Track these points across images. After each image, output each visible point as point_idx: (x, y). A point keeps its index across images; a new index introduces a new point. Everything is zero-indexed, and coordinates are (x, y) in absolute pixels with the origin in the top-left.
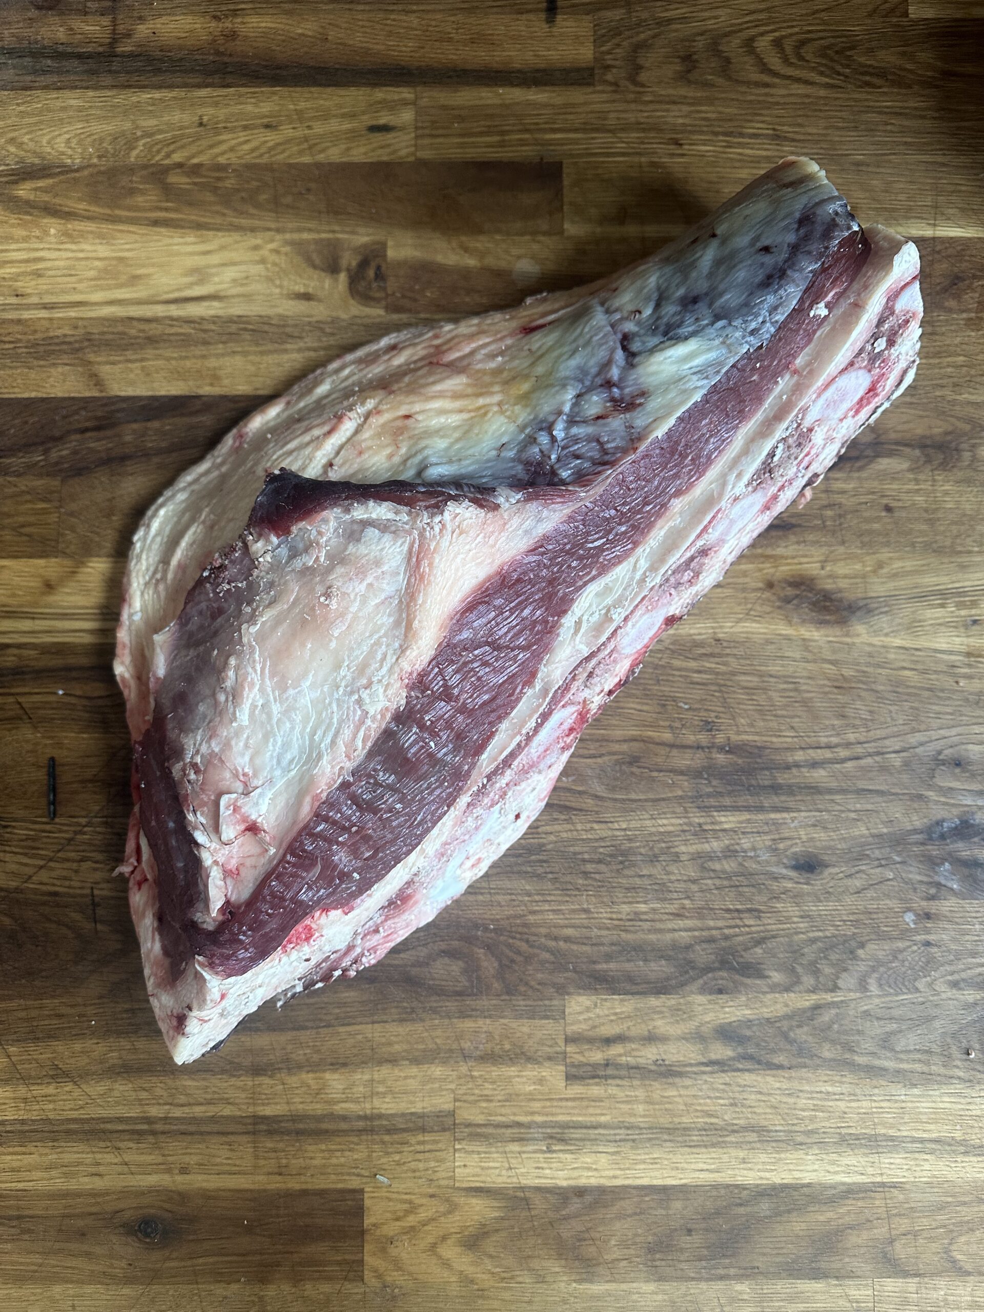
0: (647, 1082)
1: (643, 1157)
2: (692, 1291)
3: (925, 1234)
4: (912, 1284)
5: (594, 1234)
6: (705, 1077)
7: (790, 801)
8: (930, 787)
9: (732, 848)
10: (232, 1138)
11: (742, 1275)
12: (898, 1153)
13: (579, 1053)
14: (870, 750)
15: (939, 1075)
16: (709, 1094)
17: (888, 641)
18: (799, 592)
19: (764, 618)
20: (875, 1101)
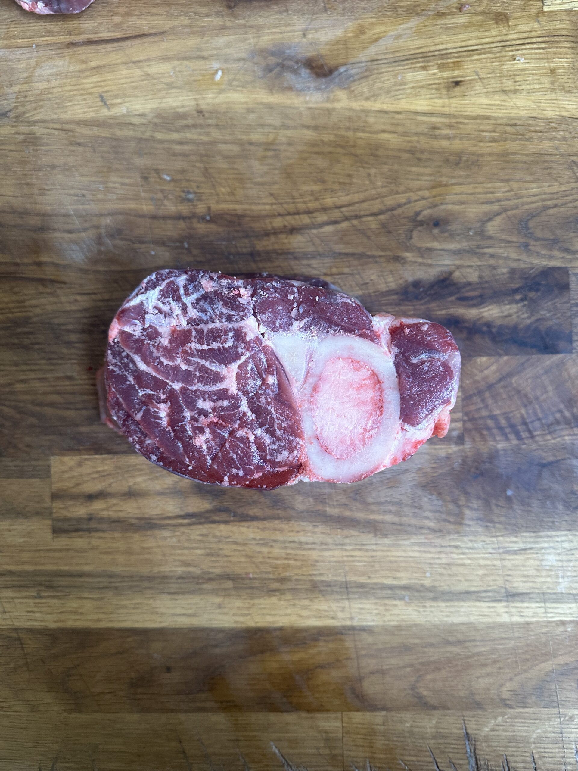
0: (128, 535)
3: (392, 673)
6: (182, 529)
12: (368, 599)
13: (63, 508)
14: (347, 214)
15: (409, 525)
16: (187, 544)
17: (368, 105)
18: (280, 61)
19: (245, 88)
20: (346, 550)
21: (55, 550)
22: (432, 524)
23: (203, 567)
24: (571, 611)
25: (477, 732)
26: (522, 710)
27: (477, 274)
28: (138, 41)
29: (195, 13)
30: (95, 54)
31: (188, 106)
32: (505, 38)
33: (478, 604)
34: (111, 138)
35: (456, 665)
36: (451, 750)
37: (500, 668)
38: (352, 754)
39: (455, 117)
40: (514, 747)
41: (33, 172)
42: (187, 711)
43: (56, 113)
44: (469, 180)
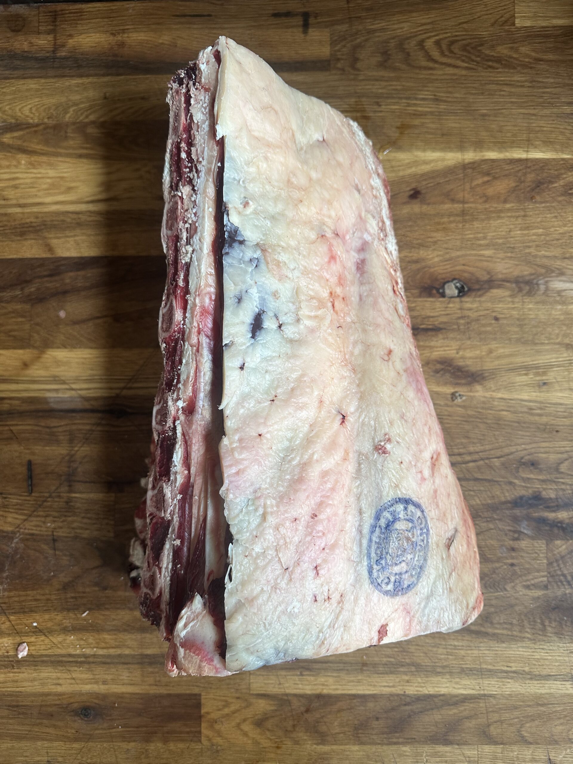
1: (352, 679)
2: (379, 750)
4: (499, 749)
5: (325, 720)
8: (516, 478)
10: (129, 666)
11: (406, 742)
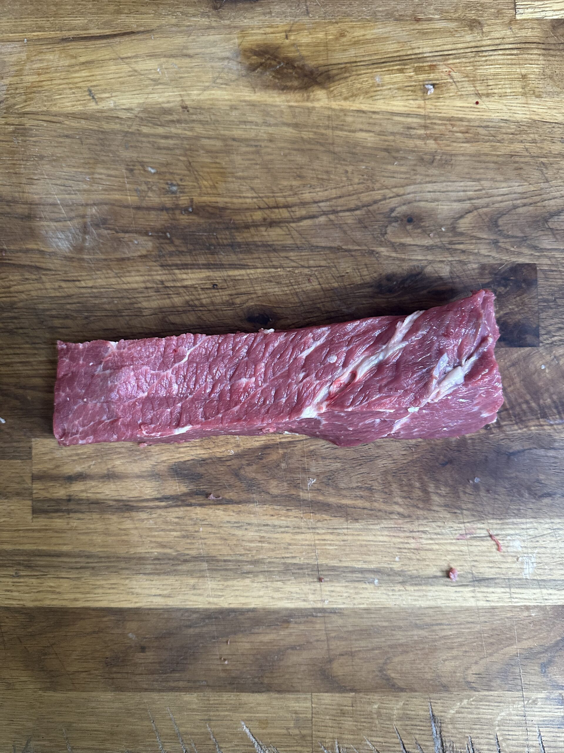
0: (107, 516)
3: (361, 655)
6: (159, 511)
7: (247, 259)
9: (191, 303)
12: (339, 582)
13: (44, 489)
14: (325, 209)
15: (380, 510)
16: (163, 527)
17: (347, 105)
18: (264, 60)
19: (230, 85)
20: (318, 534)
21: (33, 530)
22: (401, 510)
23: (179, 549)
24: (535, 596)
25: (443, 714)
26: (487, 693)
27: (448, 269)
28: (126, 38)
29: (181, 13)
30: (84, 50)
31: (174, 101)
32: (479, 44)
33: (445, 588)
34: (98, 131)
35: (424, 648)
36: (417, 732)
37: (466, 652)
38: (320, 734)
39: (429, 118)
40: (479, 729)
41: (22, 162)
42: (160, 691)
43: (45, 106)
44: (443, 178)
